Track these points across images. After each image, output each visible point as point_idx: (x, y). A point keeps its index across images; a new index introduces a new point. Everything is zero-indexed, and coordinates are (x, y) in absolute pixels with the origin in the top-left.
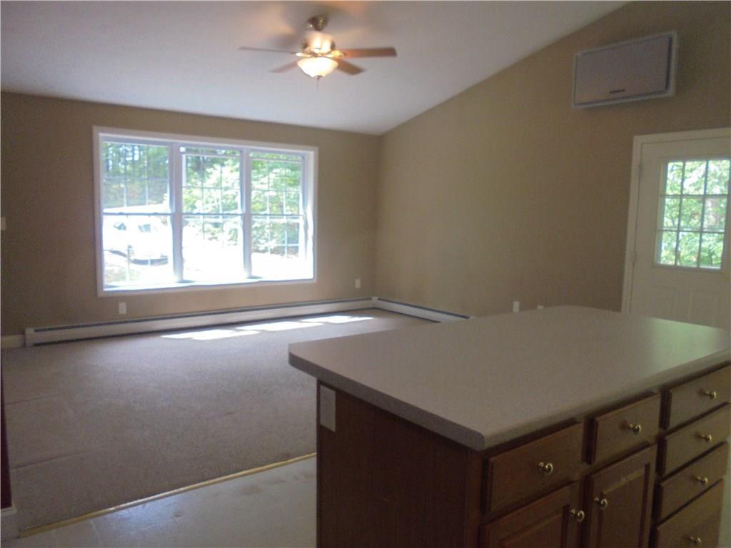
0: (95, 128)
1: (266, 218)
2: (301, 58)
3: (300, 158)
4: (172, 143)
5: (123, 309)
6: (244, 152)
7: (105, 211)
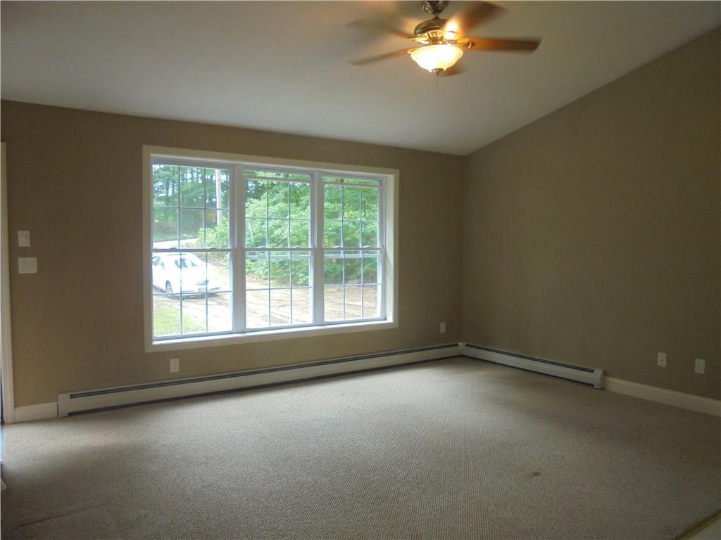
0: (145, 147)
1: (339, 253)
2: (421, 45)
3: (376, 182)
4: (233, 166)
5: (174, 366)
6: (316, 176)
7: (156, 245)
